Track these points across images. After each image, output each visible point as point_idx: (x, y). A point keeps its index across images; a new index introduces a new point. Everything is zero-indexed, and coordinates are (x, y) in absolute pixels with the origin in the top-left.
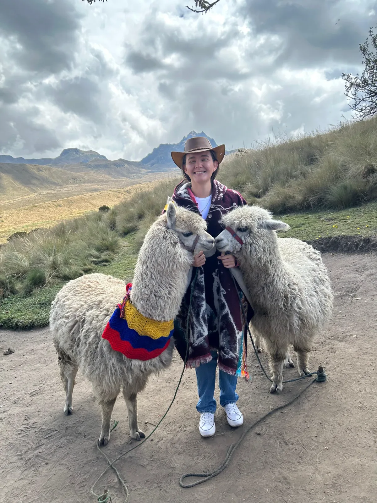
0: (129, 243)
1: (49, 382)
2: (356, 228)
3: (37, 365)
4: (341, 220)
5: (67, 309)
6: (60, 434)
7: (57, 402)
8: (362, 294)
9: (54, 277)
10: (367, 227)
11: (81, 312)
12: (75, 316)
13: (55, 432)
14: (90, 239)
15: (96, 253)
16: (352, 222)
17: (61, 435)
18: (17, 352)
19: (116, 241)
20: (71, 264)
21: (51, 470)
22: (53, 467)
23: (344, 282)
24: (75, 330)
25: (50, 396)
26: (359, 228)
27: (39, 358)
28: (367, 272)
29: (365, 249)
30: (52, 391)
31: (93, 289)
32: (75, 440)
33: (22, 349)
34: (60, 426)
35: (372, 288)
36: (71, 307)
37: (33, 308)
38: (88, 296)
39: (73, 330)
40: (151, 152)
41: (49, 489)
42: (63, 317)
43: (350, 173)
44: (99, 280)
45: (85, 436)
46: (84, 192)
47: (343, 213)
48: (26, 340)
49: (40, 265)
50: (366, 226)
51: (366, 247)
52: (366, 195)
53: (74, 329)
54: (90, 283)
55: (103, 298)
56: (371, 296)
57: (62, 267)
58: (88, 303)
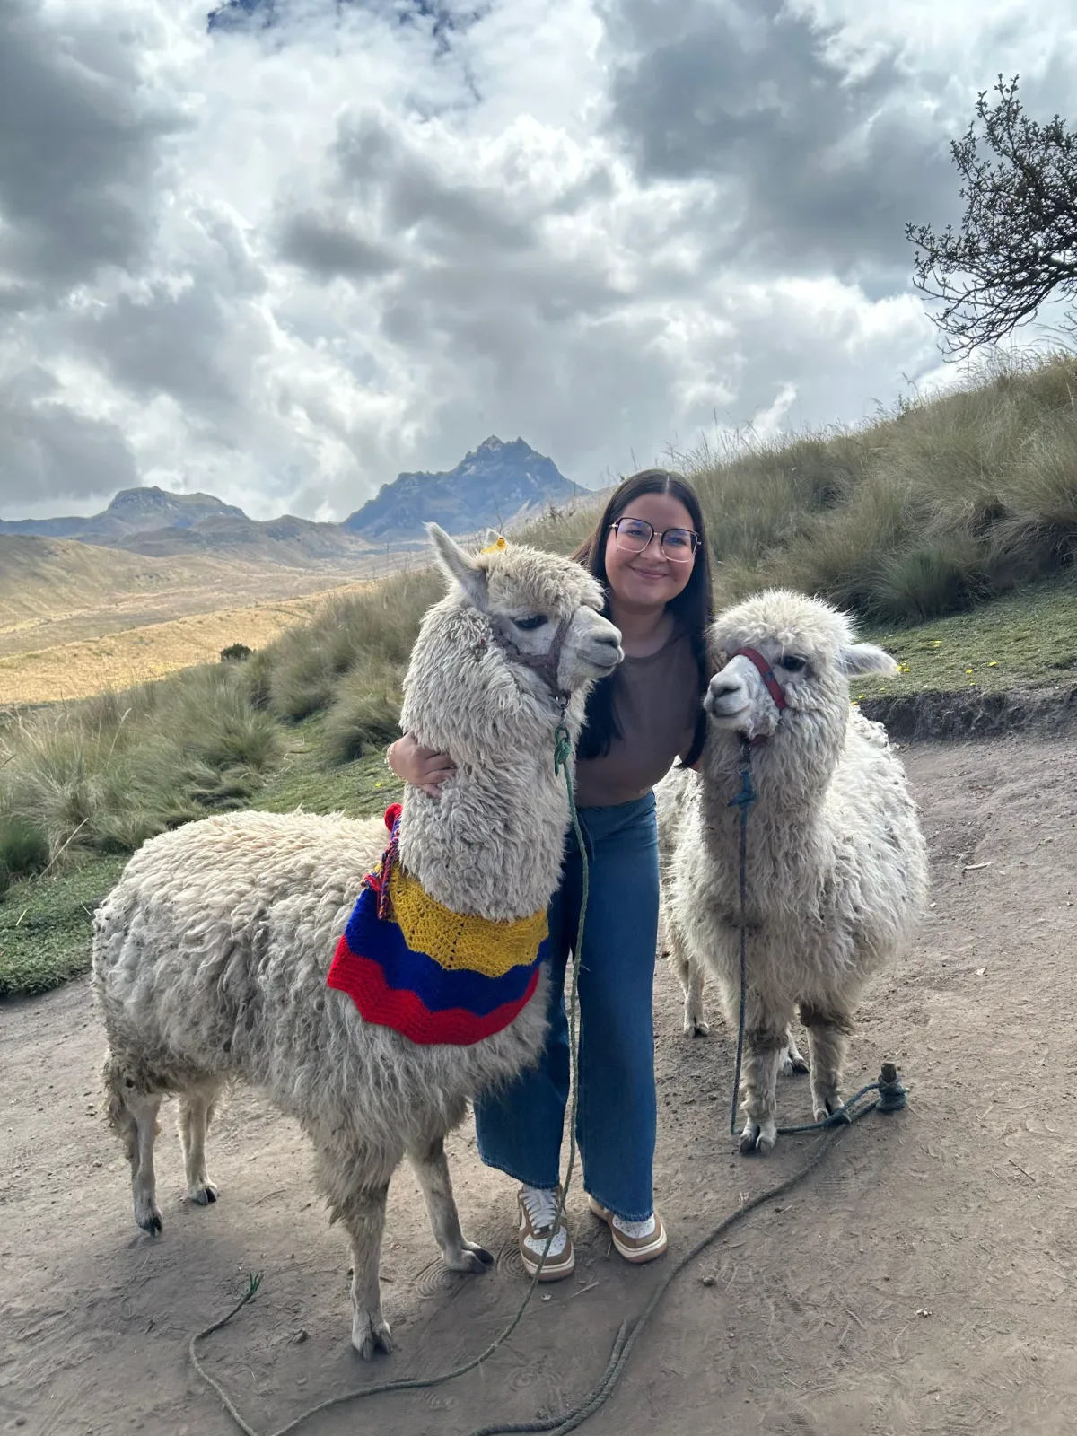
0: (307, 741)
1: (43, 1162)
2: (961, 669)
3: (11, 1112)
4: (917, 651)
5: (187, 915)
6: (71, 1323)
7: (65, 1223)
8: (990, 851)
9: (75, 846)
10: (994, 666)
11: (248, 914)
12: (225, 930)
13: (53, 1320)
14: (187, 732)
15: (207, 770)
16: (950, 654)
17: (73, 1326)
19: (268, 736)
20: (128, 805)
23: (939, 822)
25: (43, 1206)
26: (969, 671)
27: (15, 1090)
28: (1002, 791)
29: (991, 727)
30: (50, 1190)
31: (264, 841)
32: (119, 1341)
34: (73, 1297)
35: (1019, 834)
37: (6, 940)
38: (256, 862)
39: (226, 975)
40: (374, 495)
43: (936, 523)
45: (152, 1324)
46: (180, 612)
47: (921, 633)
49: (31, 810)
50: (991, 664)
51: (992, 722)
52: (985, 582)
56: (1019, 855)
57: (101, 815)
58: (264, 882)
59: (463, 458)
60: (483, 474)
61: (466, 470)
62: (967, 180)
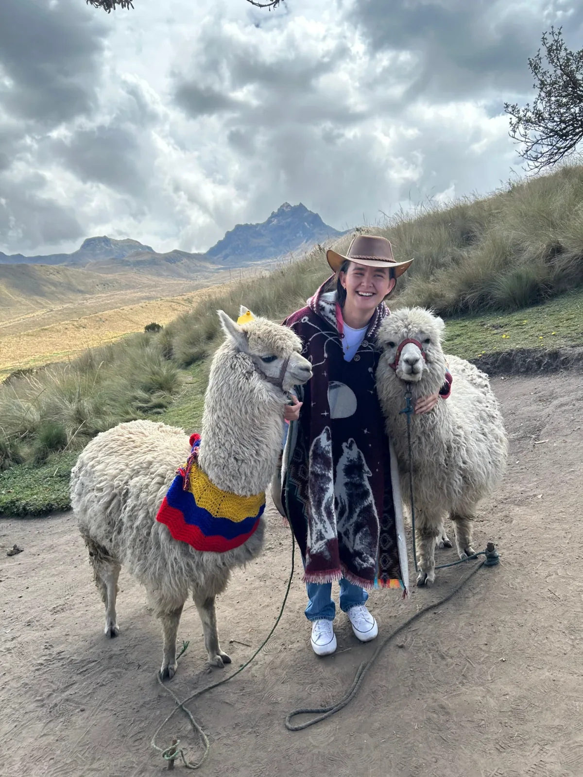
0: (194, 377)
1: (79, 592)
2: (537, 336)
3: (61, 568)
4: (514, 326)
5: (99, 476)
6: (101, 666)
7: (93, 620)
8: (549, 434)
9: (80, 435)
10: (554, 335)
11: (122, 481)
12: (112, 487)
13: (93, 664)
14: (133, 374)
15: (144, 394)
16: (532, 328)
17: (102, 667)
18: (26, 551)
19: (174, 375)
20: (105, 413)
21: (89, 718)
22: (93, 715)
23: (522, 418)
24: (113, 508)
25: (82, 612)
26: (541, 338)
27: (62, 557)
28: (556, 402)
29: (551, 368)
30: (84, 605)
31: (138, 444)
32: (124, 674)
33: (35, 546)
34: (101, 654)
35: (564, 425)
36: (105, 473)
37: (49, 483)
38: (131, 455)
39: (110, 508)
40: (222, 237)
41: (87, 747)
42: (93, 489)
43: (526, 256)
44: (145, 429)
45: (139, 666)
46: (121, 304)
47: (517, 316)
48: (40, 531)
49: (57, 417)
50: (553, 334)
51: (552, 365)
52: (551, 288)
53: (112, 506)
54: (131, 436)
55: (153, 458)
56: (563, 436)
57: (92, 419)
58: (131, 466)
59: (270, 215)
60: (281, 224)
61: (272, 222)
62: (537, 79)
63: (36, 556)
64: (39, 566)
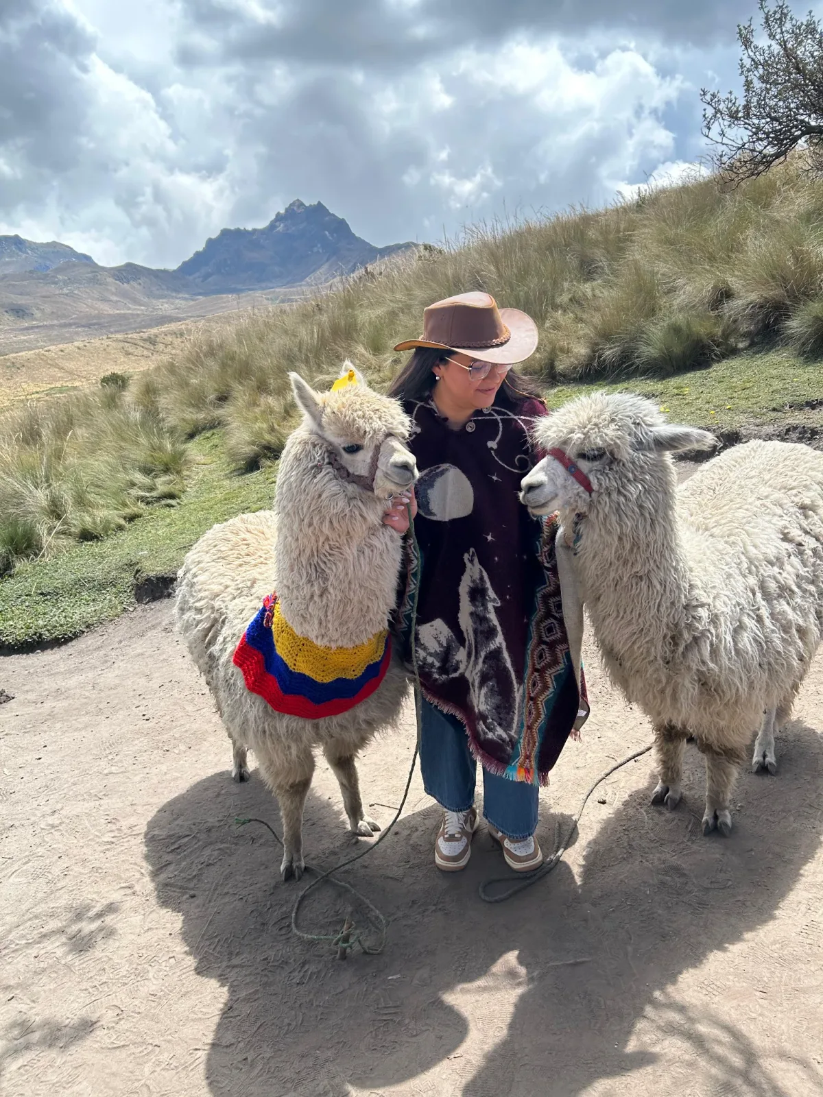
0: (204, 455)
3: (85, 719)
4: (673, 396)
6: (199, 841)
9: (58, 535)
11: (224, 602)
13: (186, 839)
14: (121, 448)
15: (143, 478)
17: (200, 843)
18: (20, 697)
19: (183, 452)
20: (92, 505)
21: (207, 905)
22: (210, 901)
24: (212, 638)
25: (142, 775)
27: (81, 705)
32: (235, 850)
33: (31, 690)
34: (193, 827)
36: (207, 587)
37: (27, 604)
39: (209, 637)
40: (200, 247)
41: (217, 940)
45: (253, 839)
47: (675, 382)
48: (31, 671)
49: (21, 508)
53: (211, 635)
58: (236, 583)
59: (273, 217)
60: (289, 232)
61: (277, 227)
63: (39, 705)
64: (49, 717)
